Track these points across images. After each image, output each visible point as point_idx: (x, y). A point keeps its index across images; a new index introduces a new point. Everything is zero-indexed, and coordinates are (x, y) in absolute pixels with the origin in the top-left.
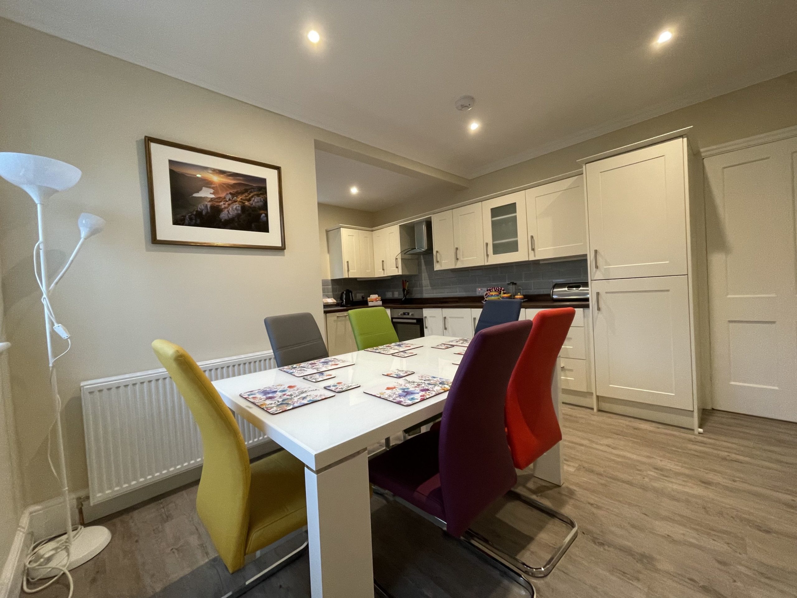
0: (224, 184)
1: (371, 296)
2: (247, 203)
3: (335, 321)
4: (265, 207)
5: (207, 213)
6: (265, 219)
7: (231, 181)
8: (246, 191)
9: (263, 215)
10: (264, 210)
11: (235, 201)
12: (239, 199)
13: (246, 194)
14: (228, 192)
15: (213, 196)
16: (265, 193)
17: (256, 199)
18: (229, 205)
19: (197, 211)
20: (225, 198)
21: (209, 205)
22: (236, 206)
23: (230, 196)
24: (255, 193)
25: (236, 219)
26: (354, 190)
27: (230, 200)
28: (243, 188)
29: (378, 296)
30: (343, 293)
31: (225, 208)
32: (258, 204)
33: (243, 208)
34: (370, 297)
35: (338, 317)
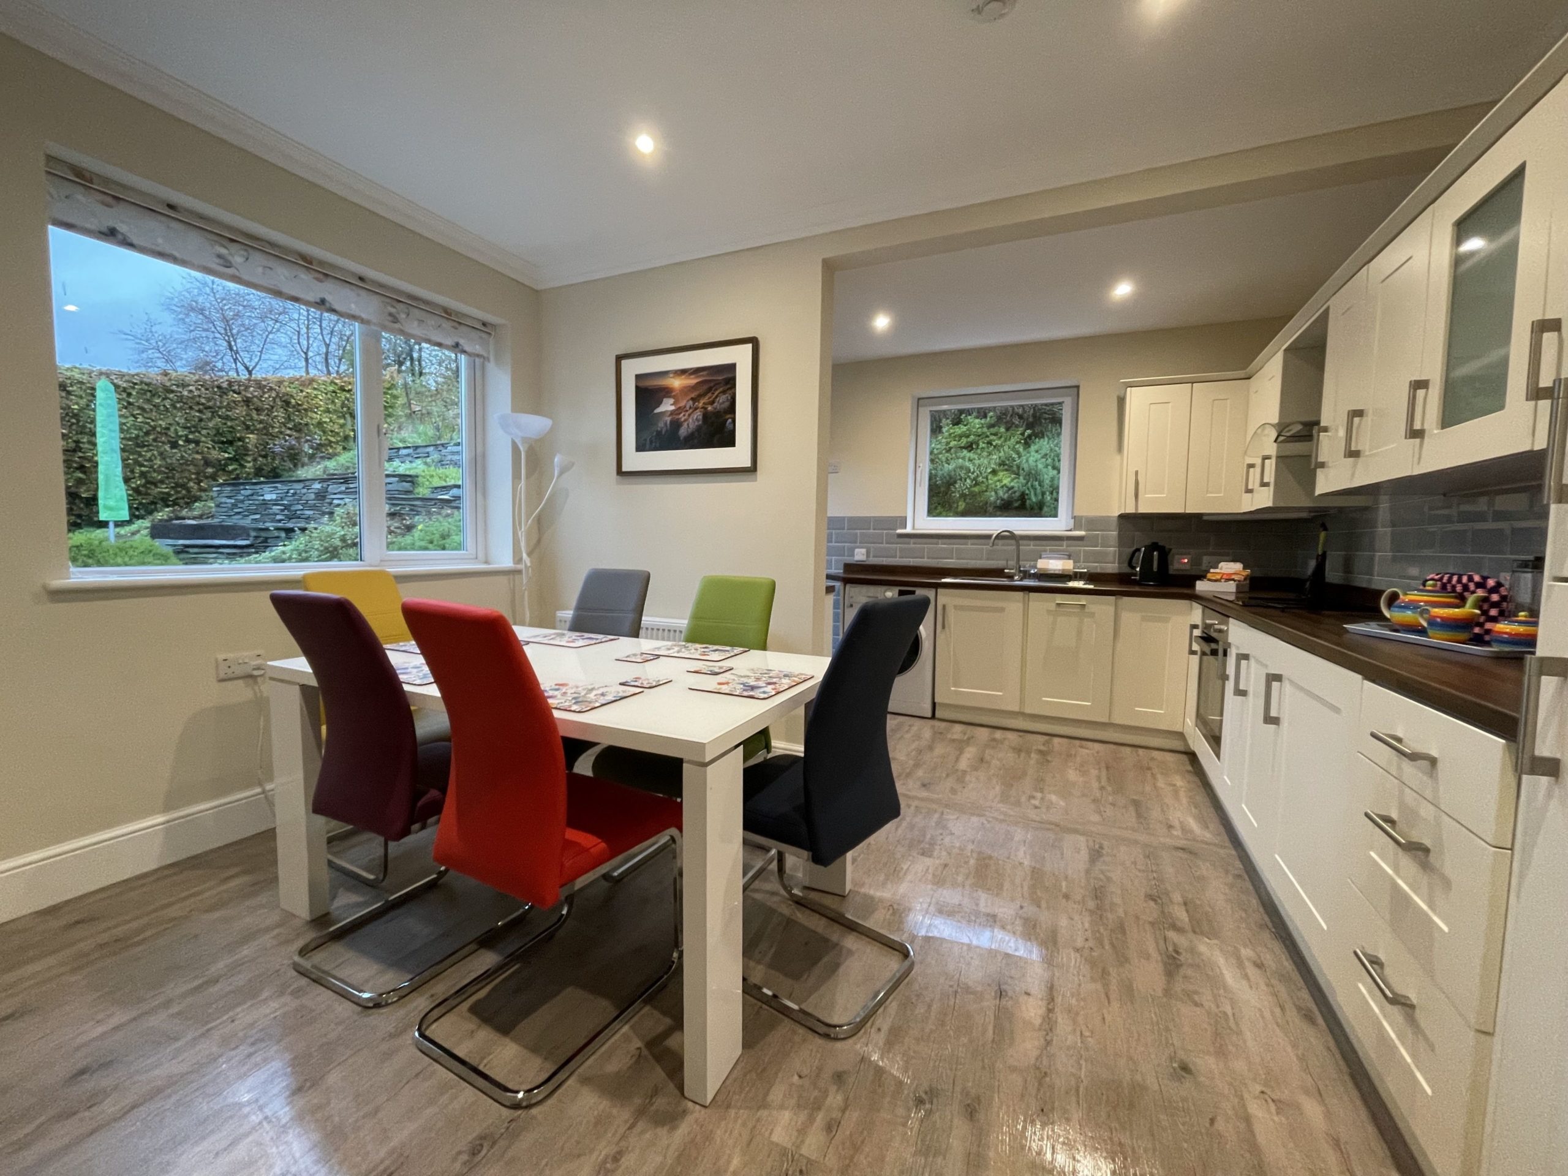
0: (685, 387)
1: (1222, 564)
2: (710, 408)
3: (1049, 612)
4: (732, 408)
5: (667, 431)
6: (731, 426)
7: (692, 381)
8: (710, 390)
9: (730, 420)
10: (730, 413)
11: (696, 409)
12: (701, 405)
13: (710, 395)
14: (689, 397)
15: (673, 408)
16: (734, 386)
17: (722, 398)
18: (689, 415)
19: (657, 431)
20: (685, 407)
21: (668, 419)
22: (698, 414)
23: (691, 402)
24: (721, 389)
25: (696, 434)
26: (1123, 290)
27: (690, 408)
28: (705, 387)
29: (1244, 568)
30: (1138, 550)
31: (685, 420)
32: (723, 406)
33: (706, 416)
34: (1217, 567)
35: (1058, 604)
